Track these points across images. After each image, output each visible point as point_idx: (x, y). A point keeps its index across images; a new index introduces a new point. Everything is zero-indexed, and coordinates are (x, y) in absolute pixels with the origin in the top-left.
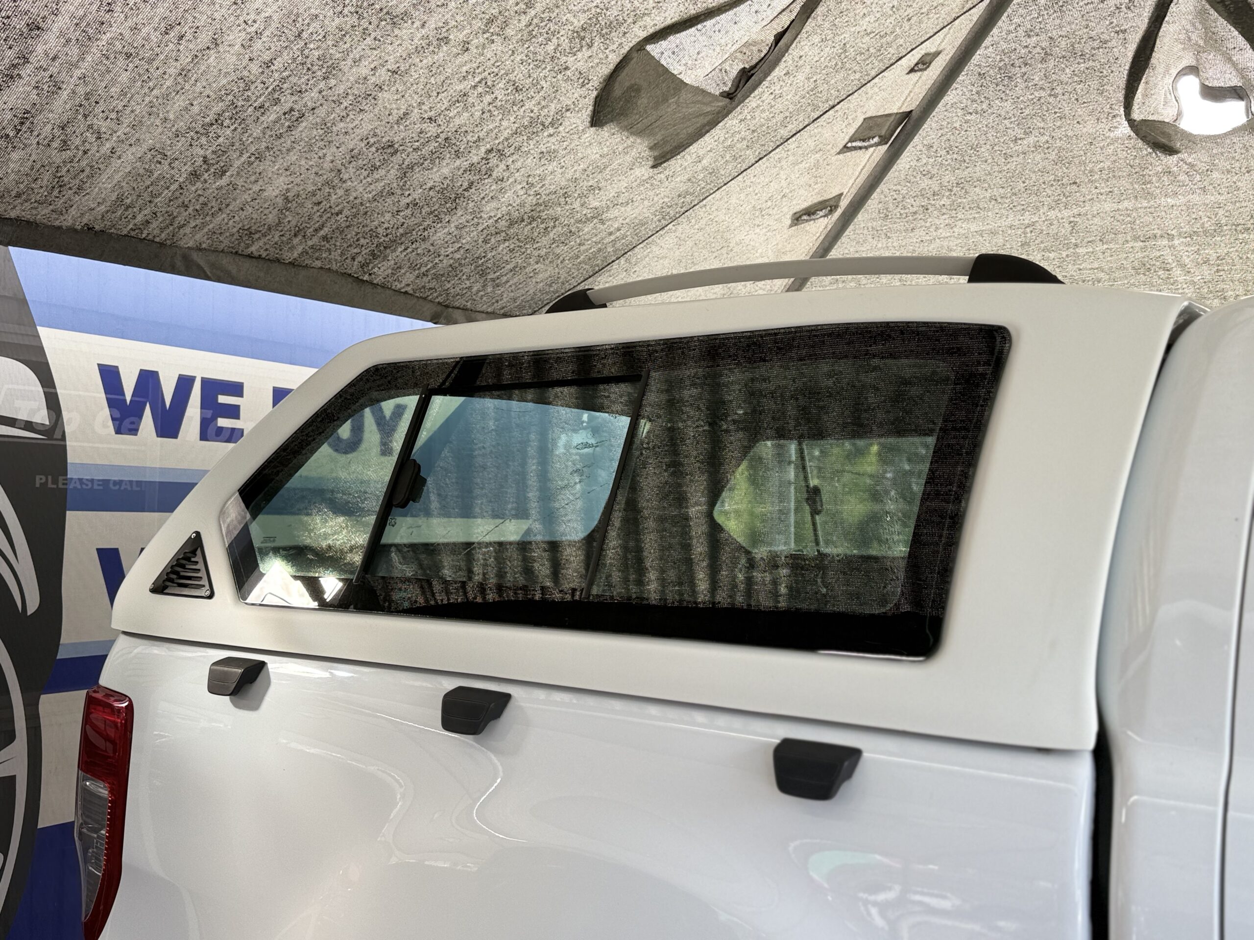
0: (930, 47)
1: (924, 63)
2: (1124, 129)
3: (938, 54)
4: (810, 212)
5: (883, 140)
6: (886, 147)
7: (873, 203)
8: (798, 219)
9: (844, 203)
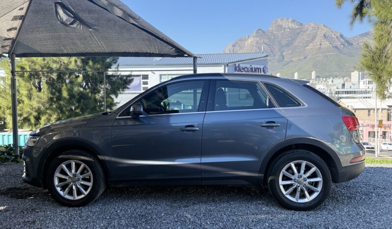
0: (22, 7)
1: (22, 9)
2: (59, 23)
4: (10, 30)
5: (20, 19)
9: (18, 28)
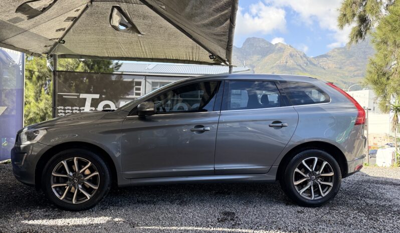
0: (78, 8)
1: (78, 10)
2: (110, 26)
3: (79, 10)
4: (59, 30)
5: (72, 20)
6: (72, 22)
7: (71, 30)
8: (57, 31)
9: (66, 29)
